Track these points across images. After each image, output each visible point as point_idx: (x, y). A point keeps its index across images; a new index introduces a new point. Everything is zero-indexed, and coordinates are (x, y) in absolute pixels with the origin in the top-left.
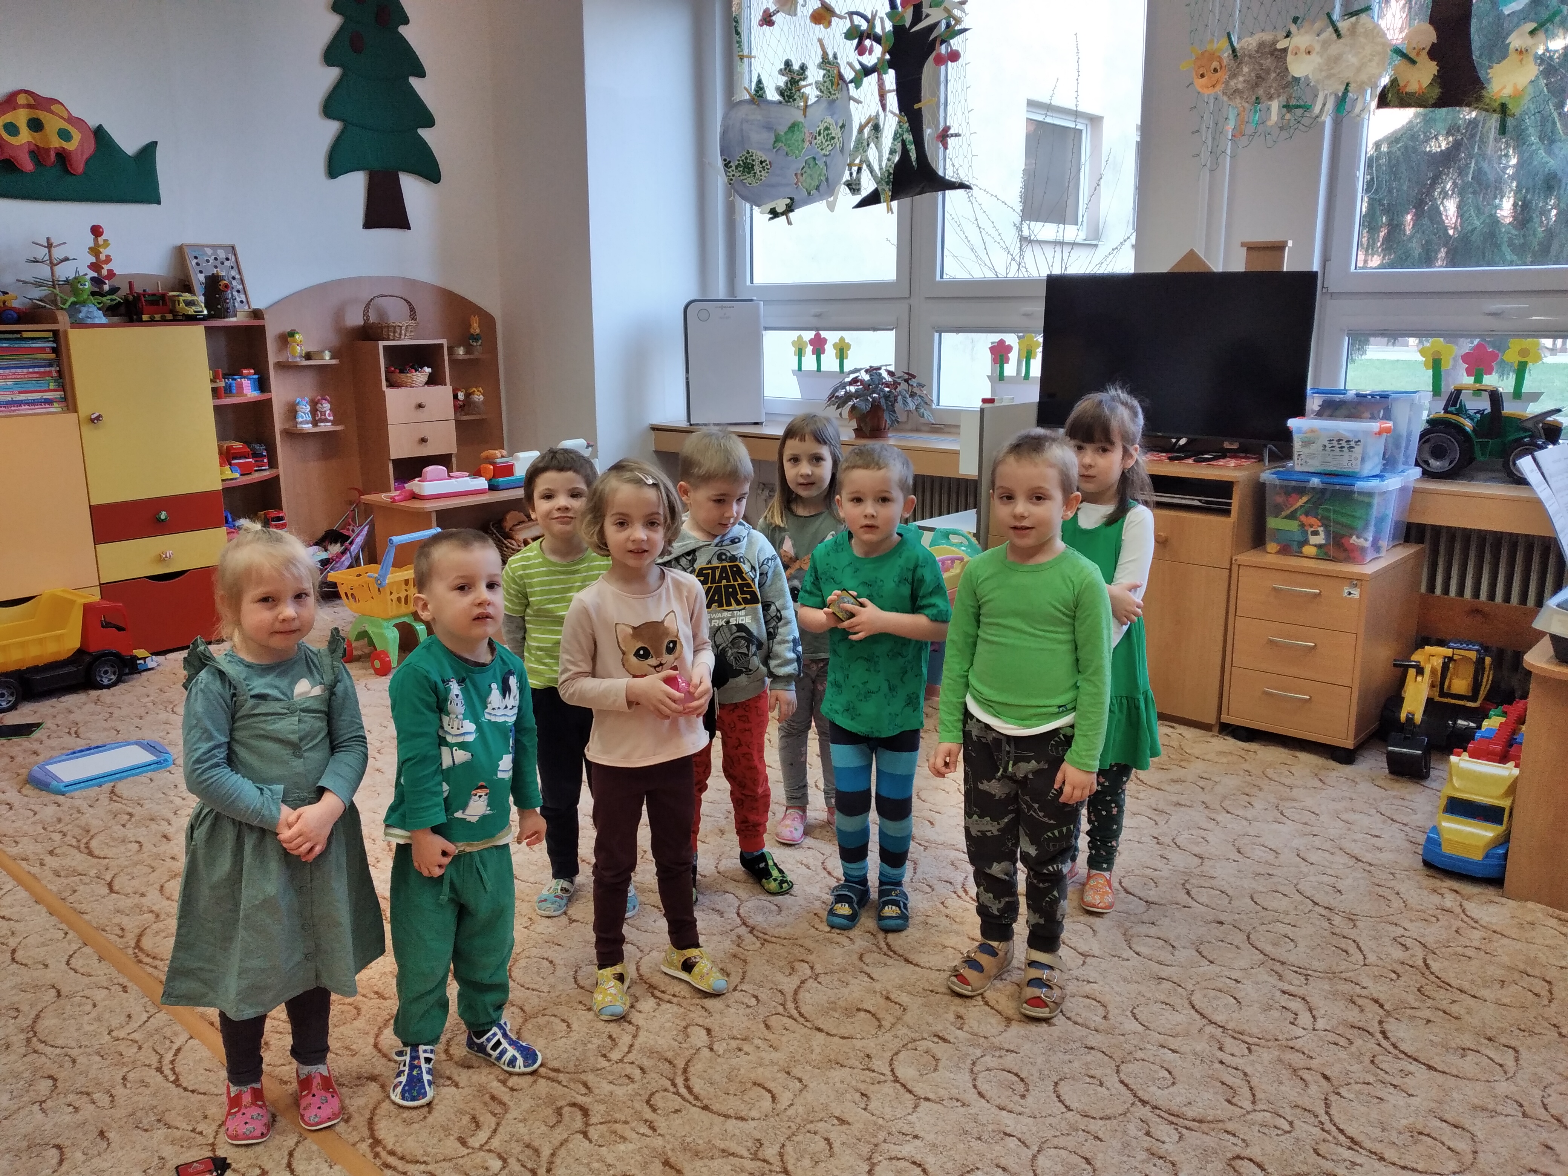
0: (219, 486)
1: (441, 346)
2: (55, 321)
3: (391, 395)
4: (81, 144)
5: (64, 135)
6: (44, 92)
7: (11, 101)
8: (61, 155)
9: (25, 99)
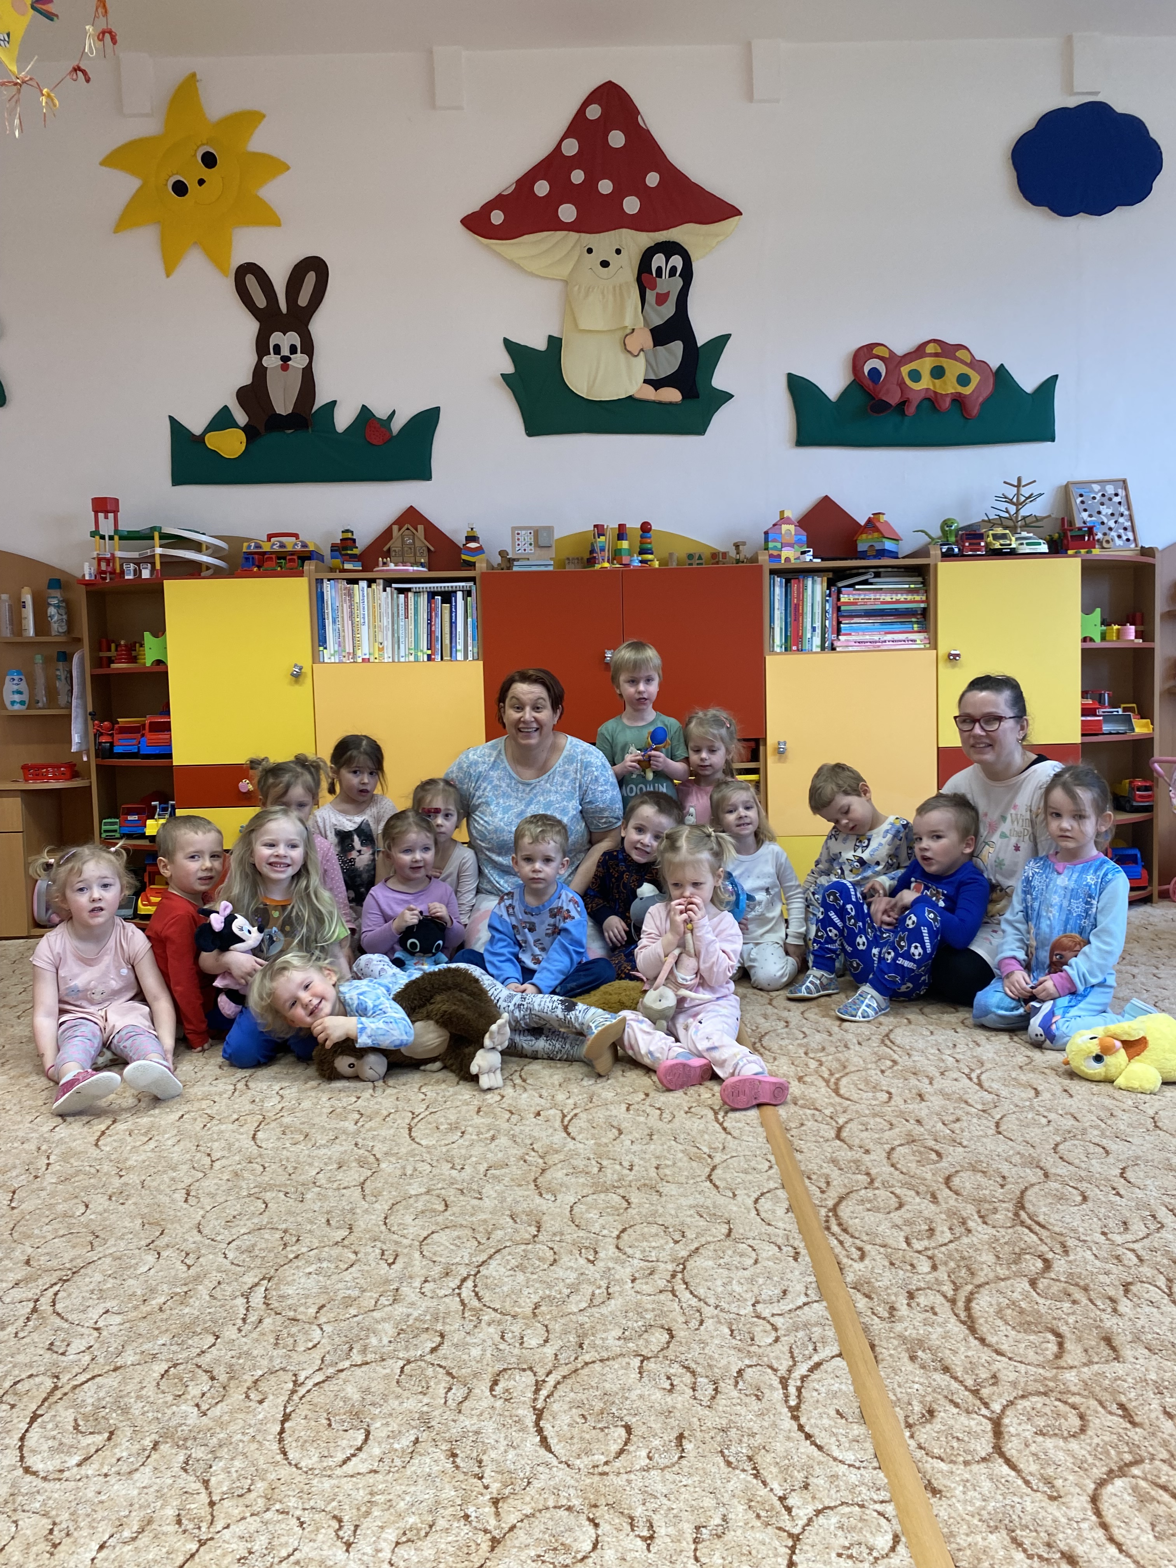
0: (1077, 739)
2: (930, 557)
4: (980, 384)
5: (964, 380)
7: (919, 352)
8: (957, 399)
9: (932, 348)
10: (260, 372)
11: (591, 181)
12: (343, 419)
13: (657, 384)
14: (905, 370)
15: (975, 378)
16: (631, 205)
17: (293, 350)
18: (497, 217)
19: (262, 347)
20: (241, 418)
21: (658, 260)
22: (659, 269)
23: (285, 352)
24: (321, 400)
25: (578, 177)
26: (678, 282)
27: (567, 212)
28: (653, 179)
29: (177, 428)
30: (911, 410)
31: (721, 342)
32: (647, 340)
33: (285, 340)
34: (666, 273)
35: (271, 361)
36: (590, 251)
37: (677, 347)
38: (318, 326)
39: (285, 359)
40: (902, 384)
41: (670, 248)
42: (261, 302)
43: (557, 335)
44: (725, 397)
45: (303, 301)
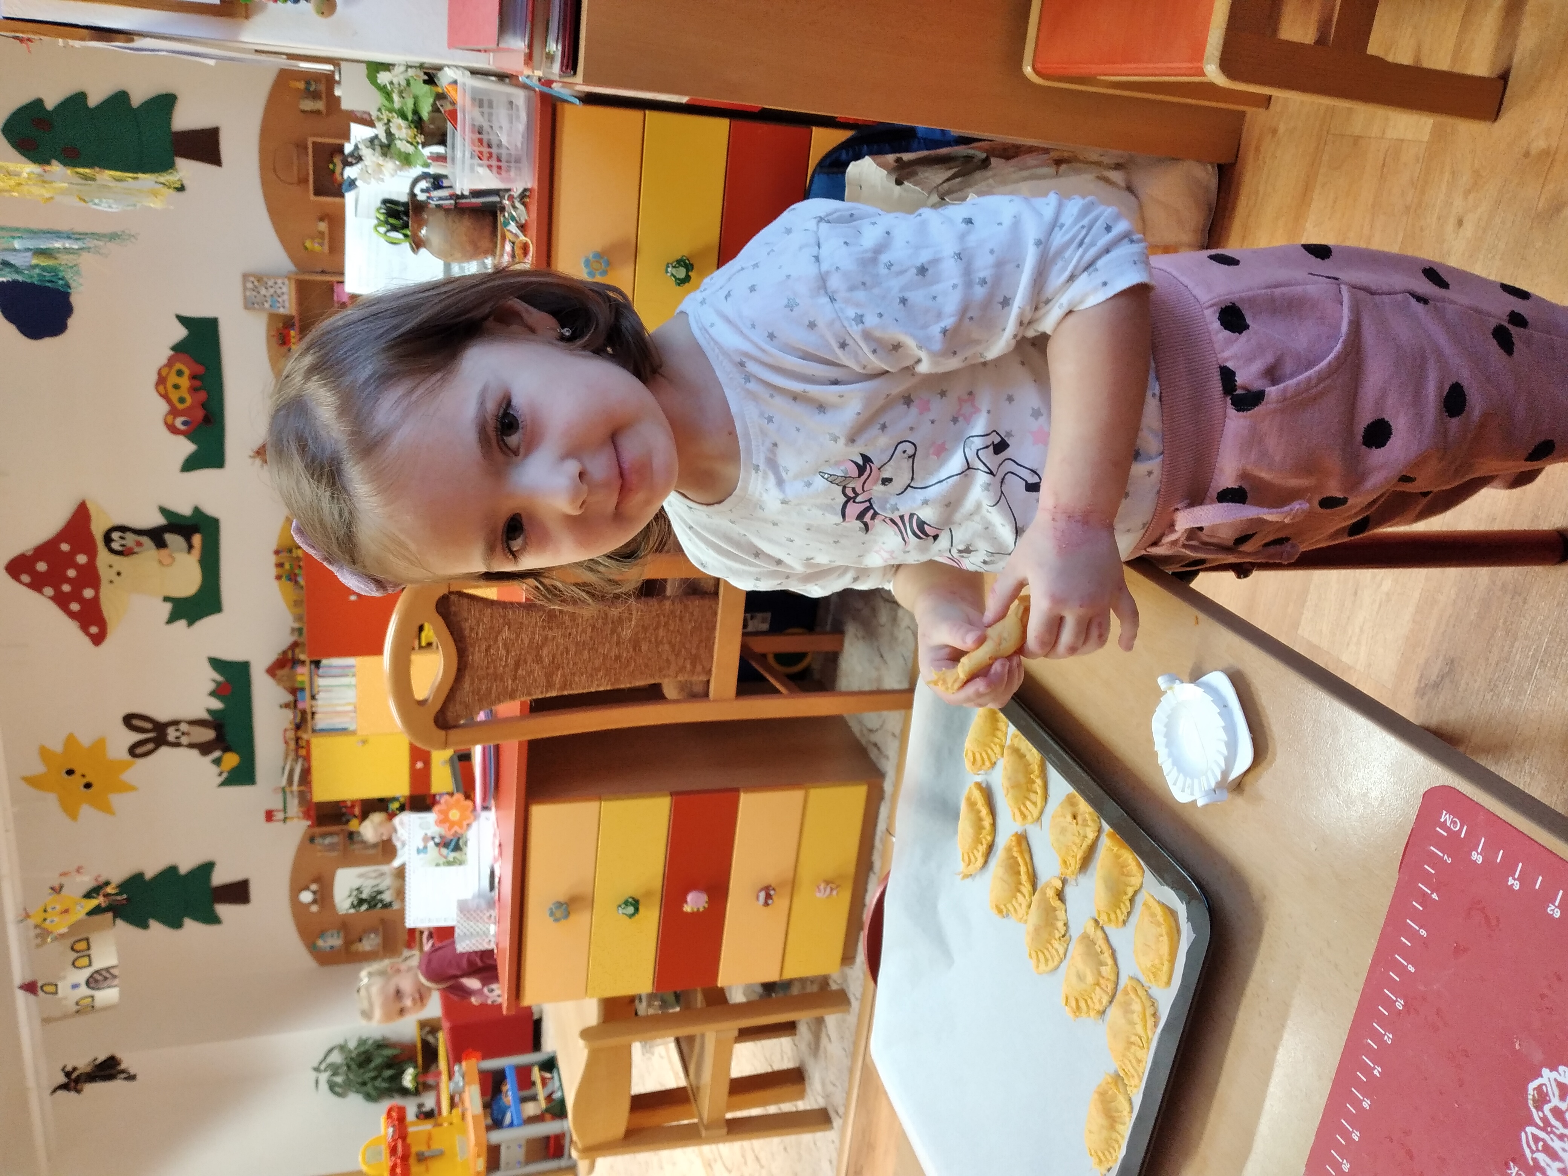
4: (183, 363)
5: (180, 373)
6: (155, 377)
7: (165, 397)
8: (193, 377)
9: (161, 388)
10: (191, 746)
11: (68, 581)
12: (216, 704)
13: (190, 547)
14: (179, 406)
16: (82, 559)
17: (177, 730)
18: (94, 630)
19: (177, 745)
20: (217, 754)
21: (115, 546)
22: (122, 546)
23: (178, 734)
24: (205, 716)
25: (66, 588)
26: (129, 536)
27: (88, 593)
28: (65, 547)
29: (225, 783)
31: (164, 511)
32: (164, 552)
33: (172, 734)
34: (123, 542)
35: (184, 740)
36: (111, 582)
37: (169, 537)
38: (162, 716)
39: (183, 734)
40: (189, 409)
41: (108, 539)
42: (150, 746)
43: (161, 598)
44: (197, 510)
45: (149, 726)
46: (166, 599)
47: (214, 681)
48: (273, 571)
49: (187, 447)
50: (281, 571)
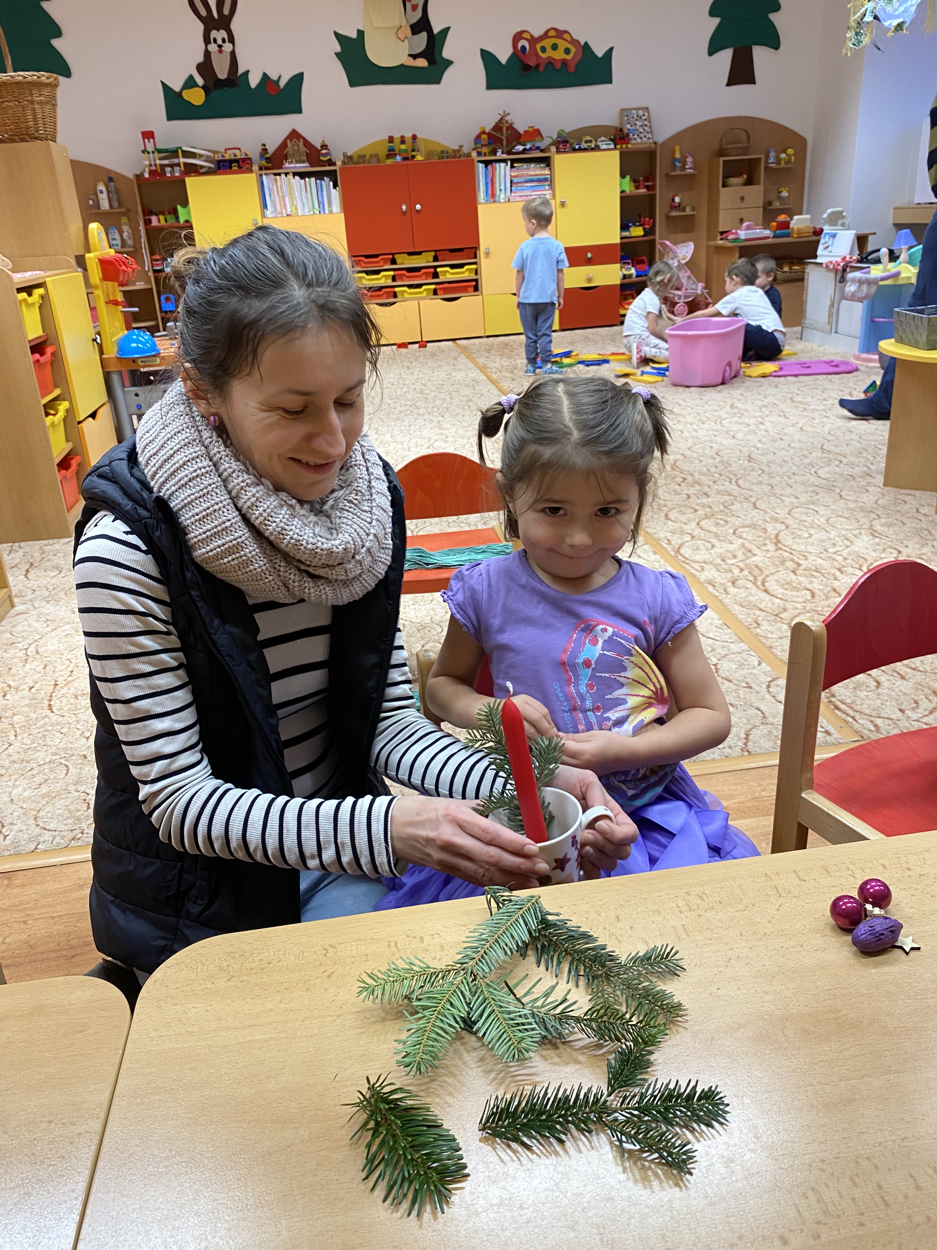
0: (618, 241)
1: (760, 159)
2: (550, 152)
3: (723, 190)
4: (575, 54)
5: (567, 51)
6: (561, 28)
7: (546, 35)
8: (564, 62)
9: (552, 33)
10: (207, 54)
12: (254, 81)
13: (414, 57)
14: (538, 47)
15: (573, 50)
17: (224, 40)
19: (207, 40)
20: (200, 81)
23: (220, 42)
29: (166, 88)
30: (541, 68)
31: (446, 31)
32: (408, 31)
33: (219, 35)
35: (213, 48)
37: (424, 35)
38: (237, 26)
39: (220, 46)
40: (537, 54)
42: (203, 13)
43: (362, 29)
44: (450, 63)
45: (226, 12)
46: (361, 33)
47: (280, 77)
48: (397, 136)
49: (504, 55)
50: (397, 141)
